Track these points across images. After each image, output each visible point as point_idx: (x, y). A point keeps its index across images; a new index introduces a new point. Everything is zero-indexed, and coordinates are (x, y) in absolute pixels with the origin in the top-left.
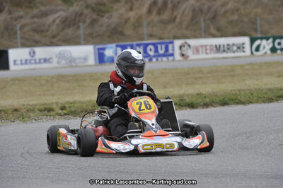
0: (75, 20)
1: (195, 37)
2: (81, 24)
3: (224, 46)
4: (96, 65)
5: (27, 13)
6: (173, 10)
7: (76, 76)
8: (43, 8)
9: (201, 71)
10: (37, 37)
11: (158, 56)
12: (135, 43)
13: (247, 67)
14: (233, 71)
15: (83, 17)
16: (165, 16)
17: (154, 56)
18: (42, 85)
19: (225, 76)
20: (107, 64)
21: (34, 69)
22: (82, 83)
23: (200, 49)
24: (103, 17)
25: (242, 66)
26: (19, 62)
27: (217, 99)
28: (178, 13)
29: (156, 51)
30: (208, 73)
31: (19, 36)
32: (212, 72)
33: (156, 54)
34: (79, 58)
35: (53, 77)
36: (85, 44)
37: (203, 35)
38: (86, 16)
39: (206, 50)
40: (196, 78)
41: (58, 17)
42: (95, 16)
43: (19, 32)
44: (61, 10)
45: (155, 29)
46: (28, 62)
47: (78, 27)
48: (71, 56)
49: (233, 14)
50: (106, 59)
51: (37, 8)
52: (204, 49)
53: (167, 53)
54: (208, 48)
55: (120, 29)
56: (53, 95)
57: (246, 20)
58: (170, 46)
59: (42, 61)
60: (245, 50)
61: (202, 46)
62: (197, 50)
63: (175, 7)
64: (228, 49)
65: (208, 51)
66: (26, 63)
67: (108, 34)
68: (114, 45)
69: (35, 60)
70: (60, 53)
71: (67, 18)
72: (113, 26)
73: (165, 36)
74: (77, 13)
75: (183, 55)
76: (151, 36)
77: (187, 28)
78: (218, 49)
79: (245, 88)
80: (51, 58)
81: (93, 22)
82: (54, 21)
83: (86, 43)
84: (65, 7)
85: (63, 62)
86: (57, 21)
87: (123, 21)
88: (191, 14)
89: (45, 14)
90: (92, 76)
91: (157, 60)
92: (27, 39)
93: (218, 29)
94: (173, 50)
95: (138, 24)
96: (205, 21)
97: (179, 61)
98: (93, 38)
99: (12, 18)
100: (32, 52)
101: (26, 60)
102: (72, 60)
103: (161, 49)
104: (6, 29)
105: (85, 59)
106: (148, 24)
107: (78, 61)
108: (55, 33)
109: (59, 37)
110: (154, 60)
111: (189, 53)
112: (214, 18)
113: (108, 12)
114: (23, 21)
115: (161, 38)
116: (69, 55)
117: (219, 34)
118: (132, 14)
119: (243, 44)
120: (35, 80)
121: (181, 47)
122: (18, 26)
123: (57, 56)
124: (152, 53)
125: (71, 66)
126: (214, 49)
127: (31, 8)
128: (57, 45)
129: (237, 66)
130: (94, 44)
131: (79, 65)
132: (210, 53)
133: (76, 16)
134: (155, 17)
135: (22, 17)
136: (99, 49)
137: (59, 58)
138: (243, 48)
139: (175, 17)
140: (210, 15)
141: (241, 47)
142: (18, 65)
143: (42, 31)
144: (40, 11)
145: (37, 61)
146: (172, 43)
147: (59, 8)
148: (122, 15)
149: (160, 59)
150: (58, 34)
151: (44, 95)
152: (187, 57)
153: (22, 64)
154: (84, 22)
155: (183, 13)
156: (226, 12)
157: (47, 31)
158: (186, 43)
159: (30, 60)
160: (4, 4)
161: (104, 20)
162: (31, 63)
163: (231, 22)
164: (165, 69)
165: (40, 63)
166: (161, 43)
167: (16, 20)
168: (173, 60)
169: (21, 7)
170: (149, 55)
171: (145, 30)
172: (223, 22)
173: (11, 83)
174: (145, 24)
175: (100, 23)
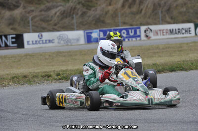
0: (70, 12)
1: (156, 24)
2: (74, 16)
3: (176, 30)
4: (85, 44)
5: (37, 8)
6: (139, 5)
7: (70, 52)
8: (48, 5)
9: (158, 48)
10: (44, 25)
11: (129, 37)
12: (112, 28)
13: (191, 45)
14: (181, 47)
15: (76, 11)
16: (134, 9)
17: (126, 38)
18: (46, 59)
19: (175, 51)
20: (93, 43)
21: (41, 48)
22: (73, 57)
23: (159, 32)
24: (90, 10)
25: (187, 44)
26: (31, 43)
27: (167, 68)
28: (143, 7)
29: (128, 34)
30: (164, 49)
31: (30, 24)
32: (166, 48)
33: (128, 36)
34: (74, 40)
35: (54, 53)
36: (77, 30)
37: (161, 22)
38: (78, 10)
39: (163, 32)
40: (155, 53)
41: (59, 11)
42: (84, 10)
43: (30, 22)
44: (61, 6)
45: (127, 18)
46: (37, 42)
47: (73, 18)
48: (67, 38)
49: (182, 7)
50: (92, 40)
51: (44, 4)
52: (162, 32)
53: (136, 35)
54: (165, 31)
55: (102, 19)
56: (53, 66)
57: (191, 11)
58: (138, 30)
59: (47, 42)
60: (190, 32)
61: (160, 30)
62: (157, 33)
63: (141, 3)
64: (179, 32)
65: (165, 34)
66: (36, 43)
67: (94, 22)
68: (98, 30)
69: (43, 41)
70: (60, 36)
71: (64, 11)
72: (97, 16)
73: (134, 23)
74: (72, 8)
75: (147, 36)
76: (124, 23)
77: (149, 18)
78: (172, 32)
79: (188, 59)
80: (53, 40)
81: (84, 14)
82: (56, 13)
83: (78, 28)
84: (63, 4)
85: (62, 42)
86: (58, 14)
87: (105, 13)
88: (152, 7)
89: (49, 9)
90: (81, 52)
91: (129, 40)
92: (37, 27)
93: (172, 18)
94: (140, 33)
95: (115, 15)
96: (162, 12)
97: (144, 40)
98: (83, 25)
99: (25, 12)
100: (40, 35)
101: (36, 42)
102: (68, 41)
103: (132, 32)
104: (22, 19)
105: (78, 40)
106: (122, 15)
107: (72, 41)
108: (56, 22)
109: (59, 25)
110: (126, 40)
111: (151, 35)
112: (169, 10)
113: (94, 7)
114: (34, 14)
115: (131, 25)
116: (66, 37)
117: (172, 21)
118: (110, 8)
119: (189, 28)
120: (41, 55)
121: (145, 31)
122: (30, 18)
123: (57, 38)
124: (125, 35)
125: (68, 45)
126: (169, 32)
127: (39, 4)
128: (58, 31)
129: (184, 44)
130: (84, 29)
131: (73, 44)
132: (166, 35)
133: (71, 10)
134: (127, 10)
135: (33, 11)
136: (87, 33)
137: (59, 39)
138: (189, 31)
139: (141, 10)
140: (166, 8)
141: (188, 31)
142: (30, 44)
143: (48, 21)
144: (46, 7)
145: (44, 42)
146: (139, 28)
147: (59, 4)
148: (104, 8)
149: (130, 39)
150: (59, 23)
151: (47, 66)
152: (150, 38)
153: (33, 44)
154: (77, 14)
155: (147, 7)
156: (177, 6)
157: (51, 20)
158: (149, 28)
159: (39, 41)
160: (20, 2)
161: (91, 13)
162: (39, 43)
163: (180, 13)
164: (133, 47)
165: (46, 43)
166: (131, 29)
167: (29, 13)
168: (140, 40)
169: (32, 4)
170: (123, 37)
171: (120, 19)
172: (175, 13)
173: (24, 57)
174: (119, 15)
175: (88, 14)
